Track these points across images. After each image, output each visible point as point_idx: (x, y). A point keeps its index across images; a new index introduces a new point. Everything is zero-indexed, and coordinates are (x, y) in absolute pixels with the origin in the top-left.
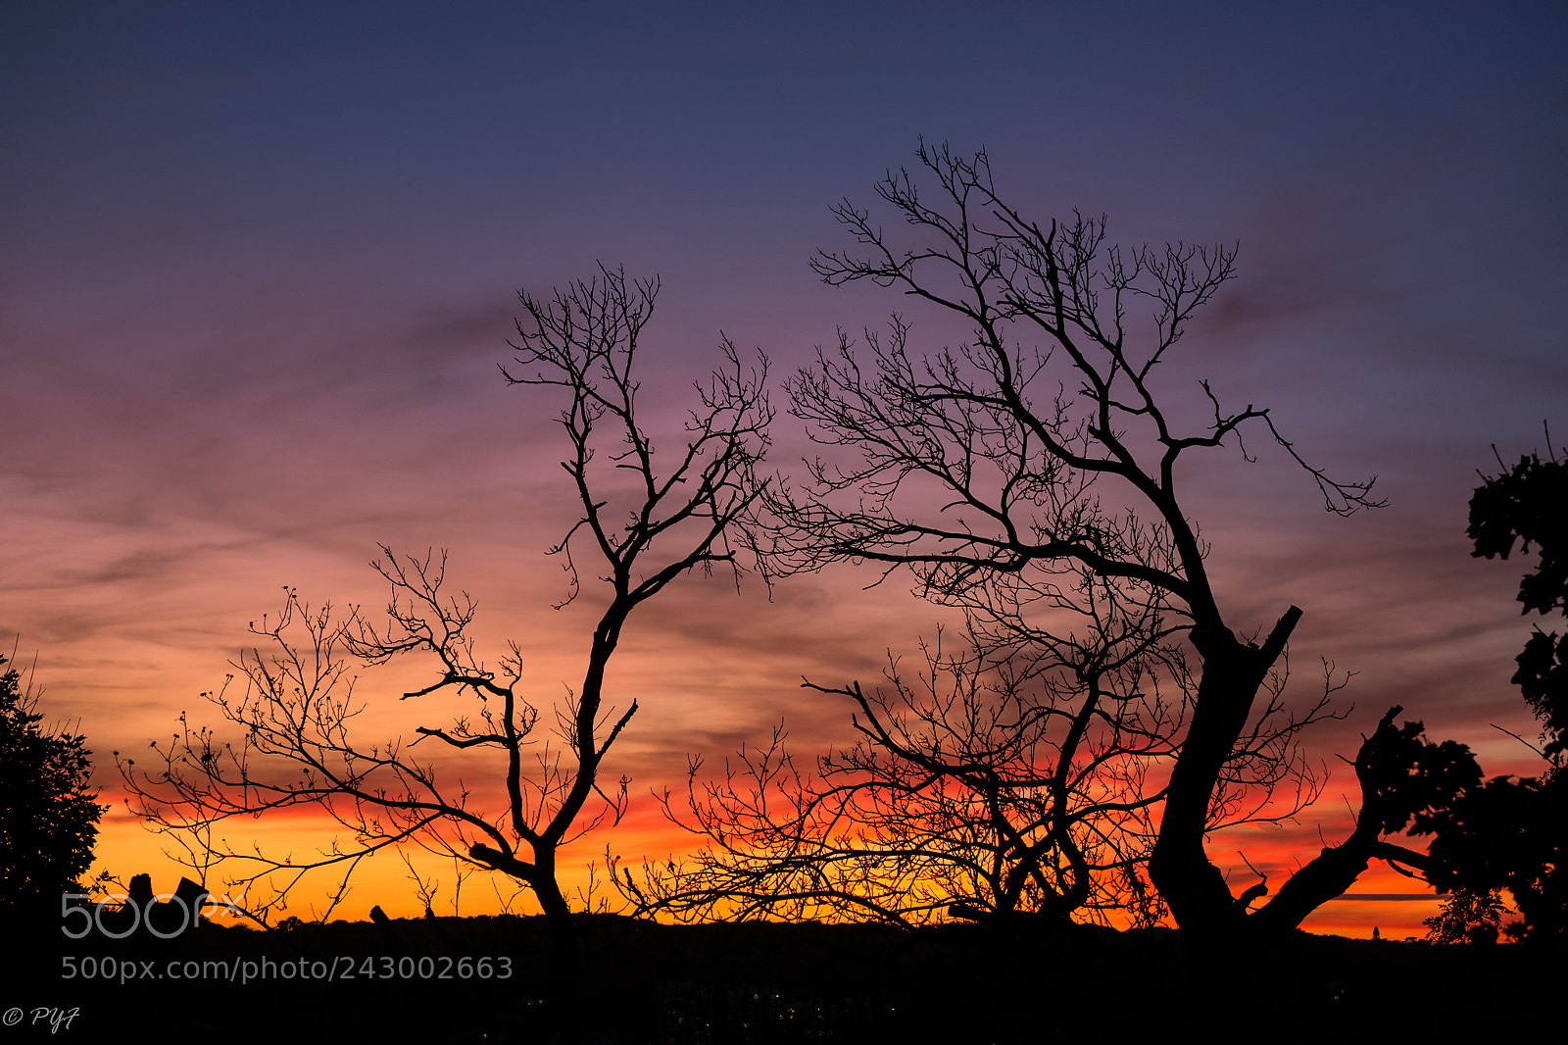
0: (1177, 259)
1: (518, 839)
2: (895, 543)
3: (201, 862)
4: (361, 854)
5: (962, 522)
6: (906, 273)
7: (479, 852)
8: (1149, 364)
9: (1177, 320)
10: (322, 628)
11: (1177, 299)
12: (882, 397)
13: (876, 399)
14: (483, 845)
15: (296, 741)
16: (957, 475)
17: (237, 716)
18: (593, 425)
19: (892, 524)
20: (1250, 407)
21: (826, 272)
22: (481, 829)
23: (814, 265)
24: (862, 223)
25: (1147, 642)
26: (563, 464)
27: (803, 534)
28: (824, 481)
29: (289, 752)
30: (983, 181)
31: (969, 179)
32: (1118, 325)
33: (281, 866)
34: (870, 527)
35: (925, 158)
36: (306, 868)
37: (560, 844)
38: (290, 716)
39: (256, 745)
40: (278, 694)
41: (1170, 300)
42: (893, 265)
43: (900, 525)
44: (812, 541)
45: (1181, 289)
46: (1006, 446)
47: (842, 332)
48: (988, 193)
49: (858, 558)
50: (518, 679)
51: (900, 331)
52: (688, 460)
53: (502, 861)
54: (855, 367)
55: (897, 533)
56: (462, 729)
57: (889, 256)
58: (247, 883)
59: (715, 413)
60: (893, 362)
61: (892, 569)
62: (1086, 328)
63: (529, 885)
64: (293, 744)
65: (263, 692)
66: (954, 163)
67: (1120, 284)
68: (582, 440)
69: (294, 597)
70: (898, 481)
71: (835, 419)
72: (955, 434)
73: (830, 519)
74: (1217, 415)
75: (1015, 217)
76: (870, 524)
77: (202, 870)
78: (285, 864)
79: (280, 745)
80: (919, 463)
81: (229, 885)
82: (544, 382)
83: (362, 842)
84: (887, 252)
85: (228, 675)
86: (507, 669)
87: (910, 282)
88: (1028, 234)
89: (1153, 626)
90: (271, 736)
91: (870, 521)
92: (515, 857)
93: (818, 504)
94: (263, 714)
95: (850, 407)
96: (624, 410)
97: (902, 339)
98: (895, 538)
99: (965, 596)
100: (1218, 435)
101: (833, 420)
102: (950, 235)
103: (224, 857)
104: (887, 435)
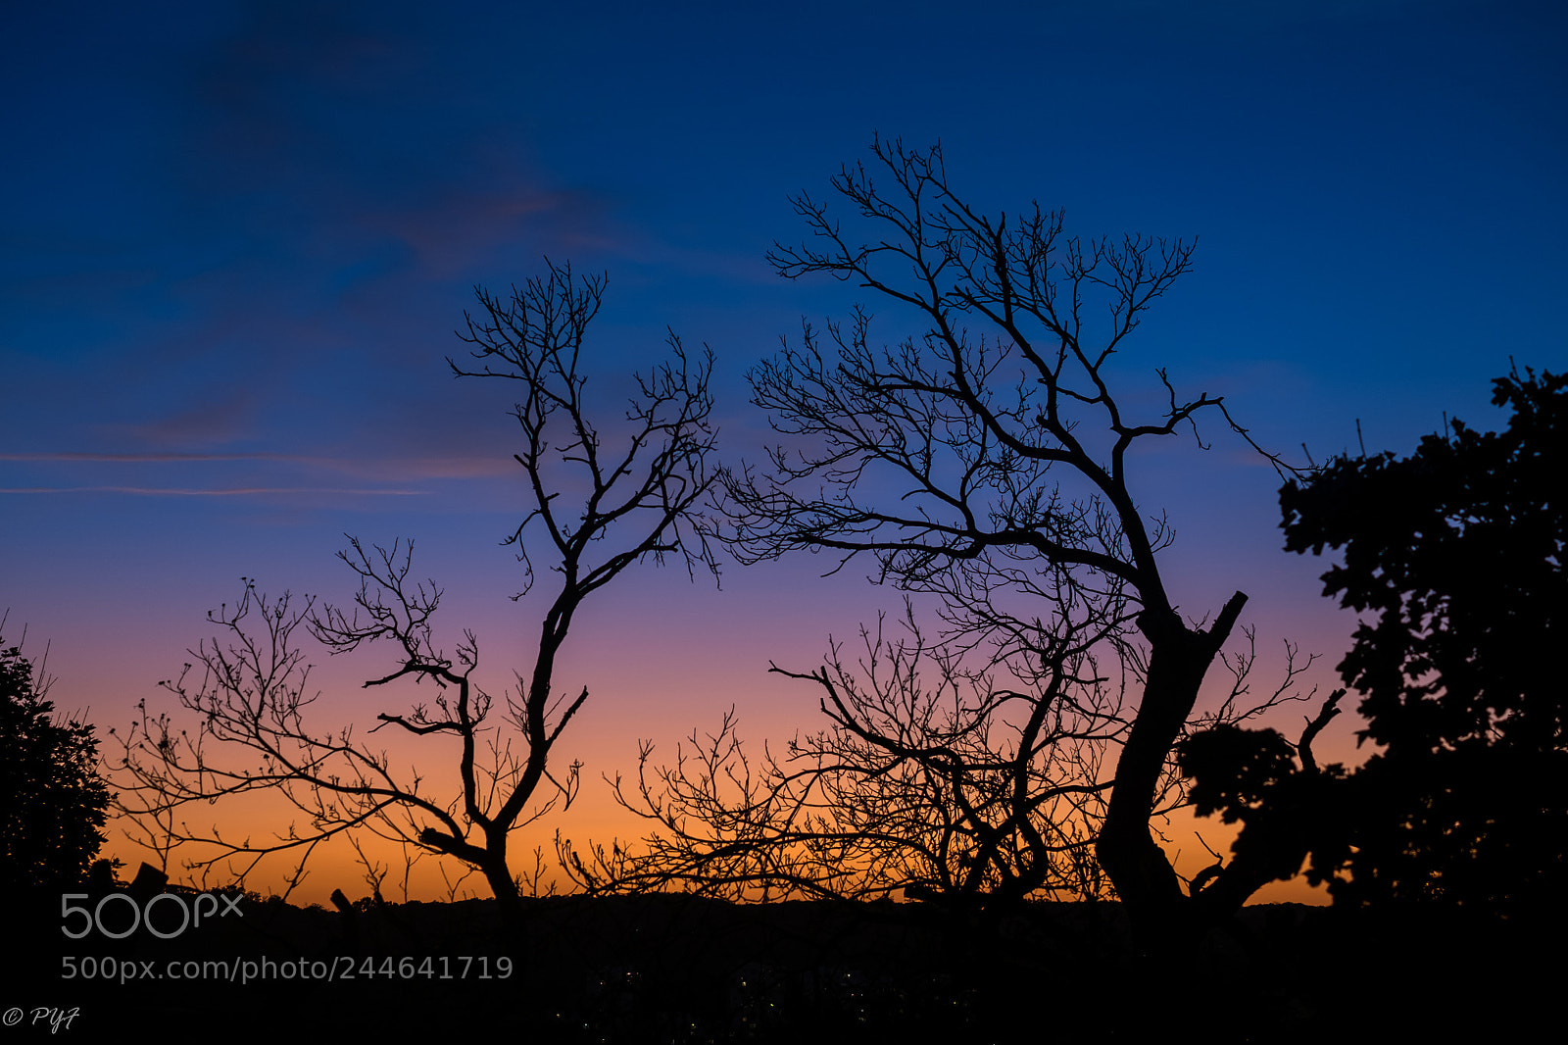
0: (1134, 250)
1: (469, 824)
2: (854, 531)
3: (162, 843)
4: (318, 839)
5: (921, 509)
6: (861, 266)
7: (429, 837)
8: (1104, 354)
9: (1132, 310)
10: (279, 618)
11: (1133, 289)
12: (843, 386)
13: (837, 388)
14: (433, 830)
15: (253, 729)
16: (917, 463)
17: (195, 704)
18: (548, 418)
19: (853, 512)
20: (1204, 395)
21: (783, 265)
22: (432, 814)
23: (771, 257)
24: (819, 215)
25: (1110, 627)
26: (516, 457)
27: (767, 521)
28: (786, 470)
29: (245, 739)
30: (937, 176)
31: (922, 171)
32: (1075, 314)
33: (238, 850)
34: (831, 515)
35: (879, 153)
36: (264, 852)
37: (512, 828)
38: (247, 704)
39: (212, 732)
40: (235, 683)
41: (1126, 291)
42: (848, 258)
43: (861, 513)
44: (775, 527)
45: (1138, 279)
46: (968, 435)
47: (806, 323)
48: (941, 186)
49: (816, 546)
50: (473, 667)
51: (862, 322)
52: (633, 452)
53: (454, 845)
54: (819, 358)
55: (858, 521)
56: (420, 716)
57: (844, 249)
58: (205, 866)
59: (656, 404)
60: (854, 352)
61: (850, 557)
62: (1042, 318)
63: (480, 868)
64: (250, 731)
65: (221, 681)
66: (908, 156)
67: (1078, 274)
68: (536, 433)
69: (252, 587)
70: (860, 469)
71: (796, 408)
72: (914, 423)
73: (793, 507)
74: (1172, 403)
75: (967, 211)
76: (831, 512)
77: (163, 852)
78: (242, 847)
79: (237, 732)
80: (880, 452)
81: (188, 868)
82: (491, 375)
83: (318, 827)
84: (842, 245)
85: (186, 664)
86: (464, 657)
87: (865, 274)
88: (977, 227)
89: (1115, 611)
90: (229, 724)
91: (831, 509)
92: (467, 841)
93: (781, 493)
94: (221, 702)
95: (812, 397)
96: (570, 403)
97: (864, 329)
98: (854, 526)
99: (932, 582)
100: (1172, 423)
101: (793, 409)
102: (904, 228)
103: (183, 840)
104: (846, 423)
